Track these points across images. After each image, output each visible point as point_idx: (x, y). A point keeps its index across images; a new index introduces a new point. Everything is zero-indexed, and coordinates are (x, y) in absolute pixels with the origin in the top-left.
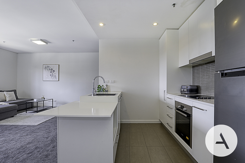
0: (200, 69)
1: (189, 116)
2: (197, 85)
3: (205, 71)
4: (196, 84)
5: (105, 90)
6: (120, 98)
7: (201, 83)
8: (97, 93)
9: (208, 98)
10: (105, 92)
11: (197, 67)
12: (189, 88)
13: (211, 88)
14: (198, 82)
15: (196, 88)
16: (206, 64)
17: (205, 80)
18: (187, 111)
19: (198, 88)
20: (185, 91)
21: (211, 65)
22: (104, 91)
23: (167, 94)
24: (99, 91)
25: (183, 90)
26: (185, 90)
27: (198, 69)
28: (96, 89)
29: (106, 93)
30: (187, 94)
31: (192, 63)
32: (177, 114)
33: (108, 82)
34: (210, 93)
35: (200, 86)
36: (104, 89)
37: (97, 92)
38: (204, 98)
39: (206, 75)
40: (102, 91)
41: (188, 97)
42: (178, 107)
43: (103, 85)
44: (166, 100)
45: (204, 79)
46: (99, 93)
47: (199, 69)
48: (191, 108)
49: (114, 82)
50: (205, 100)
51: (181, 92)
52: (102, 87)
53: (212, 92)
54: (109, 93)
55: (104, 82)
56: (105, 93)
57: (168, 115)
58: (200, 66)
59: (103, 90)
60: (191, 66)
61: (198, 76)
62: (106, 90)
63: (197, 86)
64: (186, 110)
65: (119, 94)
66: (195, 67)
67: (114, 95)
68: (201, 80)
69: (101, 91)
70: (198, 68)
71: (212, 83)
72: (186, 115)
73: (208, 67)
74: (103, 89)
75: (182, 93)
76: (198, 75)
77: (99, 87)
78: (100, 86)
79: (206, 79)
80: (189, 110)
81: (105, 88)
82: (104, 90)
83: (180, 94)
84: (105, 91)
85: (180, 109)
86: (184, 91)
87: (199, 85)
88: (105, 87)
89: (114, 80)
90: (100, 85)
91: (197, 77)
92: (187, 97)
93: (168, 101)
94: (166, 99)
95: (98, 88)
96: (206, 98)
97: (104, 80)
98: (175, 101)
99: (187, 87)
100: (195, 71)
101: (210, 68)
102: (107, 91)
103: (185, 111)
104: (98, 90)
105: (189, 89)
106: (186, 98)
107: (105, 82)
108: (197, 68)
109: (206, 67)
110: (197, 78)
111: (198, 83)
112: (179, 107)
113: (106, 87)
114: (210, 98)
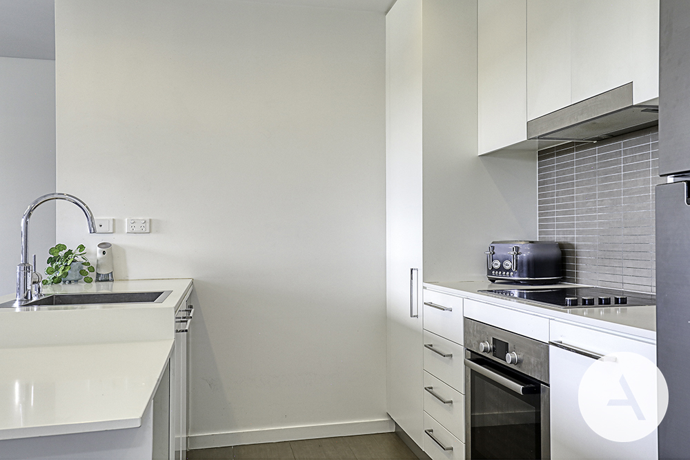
0: (572, 164)
1: (535, 390)
2: (562, 240)
3: (595, 175)
4: (557, 237)
5: (93, 275)
6: (185, 314)
7: (579, 232)
8: (48, 291)
9: (617, 300)
10: (94, 284)
11: (558, 154)
12: (526, 254)
13: (625, 254)
14: (563, 226)
15: (554, 252)
16: (601, 140)
17: (594, 218)
18: (523, 365)
19: (564, 253)
20: (506, 271)
21: (625, 144)
22: (89, 281)
23: (426, 285)
24: (57, 281)
25: (497, 264)
26: (508, 265)
27: (564, 166)
28: (42, 268)
29: (104, 289)
30: (517, 282)
31: (537, 135)
32: (475, 380)
33: (115, 226)
34: (619, 279)
35: (572, 246)
36: (92, 269)
37: (45, 283)
38: (596, 302)
39: (602, 195)
40: (76, 281)
41: (521, 295)
42: (478, 348)
43: (82, 247)
44: (420, 314)
45: (591, 211)
46: (58, 293)
47: (567, 165)
48: (541, 350)
49: (150, 227)
50: (602, 310)
51: (490, 273)
52: (79, 259)
53: (626, 271)
54: (118, 288)
55: (93, 230)
56: (93, 289)
57: (429, 389)
58: (572, 150)
59: (82, 272)
60: (535, 150)
61: (563, 200)
62: (103, 272)
63: (561, 246)
64: (519, 362)
65: (177, 291)
66: (552, 155)
67: (152, 297)
68: (578, 219)
69: (69, 278)
70: (564, 159)
71: (626, 231)
72: (519, 388)
73: (611, 156)
74: (85, 268)
75: (493, 281)
76: (564, 193)
77: (60, 257)
78: (62, 253)
79: (601, 210)
80: (532, 360)
81: (93, 263)
82: (86, 272)
83: (487, 284)
84: (97, 281)
85: (489, 356)
86: (501, 269)
87: (569, 241)
88: (94, 254)
89: (147, 218)
90: (64, 247)
91: (558, 201)
92: (516, 295)
93: (431, 319)
94: (419, 308)
95: (51, 261)
96: (607, 302)
97: (90, 219)
98: (465, 318)
99: (518, 249)
100: (550, 175)
101: (618, 162)
102: (107, 279)
103: (513, 366)
104: (49, 272)
105: (525, 260)
106: (513, 303)
107: (98, 229)
108: (558, 161)
109: (601, 158)
110: (558, 207)
111: (564, 233)
112: (483, 345)
113: (99, 255)
114: (624, 301)
